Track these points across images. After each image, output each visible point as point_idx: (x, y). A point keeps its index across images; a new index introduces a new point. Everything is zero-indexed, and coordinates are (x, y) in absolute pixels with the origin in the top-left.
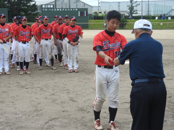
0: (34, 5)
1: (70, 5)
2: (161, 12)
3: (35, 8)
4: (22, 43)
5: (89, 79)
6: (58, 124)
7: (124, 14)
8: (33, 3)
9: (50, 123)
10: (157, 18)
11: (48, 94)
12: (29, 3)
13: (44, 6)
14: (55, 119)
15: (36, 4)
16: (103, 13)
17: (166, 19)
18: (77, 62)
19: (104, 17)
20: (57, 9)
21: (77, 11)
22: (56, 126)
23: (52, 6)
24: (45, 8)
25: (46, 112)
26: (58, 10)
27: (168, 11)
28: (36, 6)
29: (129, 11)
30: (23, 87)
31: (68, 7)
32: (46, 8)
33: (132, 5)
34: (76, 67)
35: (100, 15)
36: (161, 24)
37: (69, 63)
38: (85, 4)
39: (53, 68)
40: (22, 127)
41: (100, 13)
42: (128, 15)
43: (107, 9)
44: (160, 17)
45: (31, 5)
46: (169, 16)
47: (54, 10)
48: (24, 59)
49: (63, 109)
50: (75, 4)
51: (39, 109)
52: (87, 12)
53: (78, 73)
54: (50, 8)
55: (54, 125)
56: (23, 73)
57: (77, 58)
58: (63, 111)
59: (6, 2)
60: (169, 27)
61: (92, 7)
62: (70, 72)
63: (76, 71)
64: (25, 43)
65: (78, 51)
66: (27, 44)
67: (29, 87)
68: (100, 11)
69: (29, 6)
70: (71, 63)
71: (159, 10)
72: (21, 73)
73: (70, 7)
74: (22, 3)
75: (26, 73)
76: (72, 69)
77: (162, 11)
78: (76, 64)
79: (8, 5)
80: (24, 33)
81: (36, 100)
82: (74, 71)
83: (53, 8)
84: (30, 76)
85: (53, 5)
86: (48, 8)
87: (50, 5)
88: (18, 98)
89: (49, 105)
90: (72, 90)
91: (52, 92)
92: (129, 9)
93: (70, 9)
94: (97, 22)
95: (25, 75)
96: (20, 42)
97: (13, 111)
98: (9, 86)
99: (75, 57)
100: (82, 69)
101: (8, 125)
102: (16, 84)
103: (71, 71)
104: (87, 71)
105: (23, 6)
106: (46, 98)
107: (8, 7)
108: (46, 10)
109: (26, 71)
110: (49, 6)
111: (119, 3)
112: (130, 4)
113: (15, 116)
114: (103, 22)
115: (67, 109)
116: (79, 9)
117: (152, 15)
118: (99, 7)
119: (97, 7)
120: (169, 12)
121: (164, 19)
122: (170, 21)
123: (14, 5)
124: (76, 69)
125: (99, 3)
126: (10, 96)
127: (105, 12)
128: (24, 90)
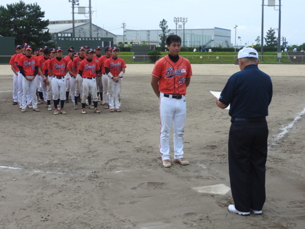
0: (47, 33)
1: (91, 33)
2: (198, 43)
3: (48, 37)
4: (57, 78)
5: (136, 119)
6: (120, 164)
7: (155, 46)
8: (46, 30)
9: (111, 163)
10: (195, 50)
11: (96, 135)
12: (41, 31)
13: (59, 35)
14: (114, 159)
15: (49, 32)
16: (129, 43)
17: (206, 52)
18: (119, 100)
19: (131, 48)
20: (75, 38)
21: (101, 41)
22: (119, 166)
23: (69, 35)
24: (61, 37)
25: (102, 153)
26: (77, 39)
27: (207, 42)
28: (49, 34)
29: (161, 41)
30: (64, 128)
31: (89, 36)
32: (63, 37)
33: (164, 35)
34: (118, 106)
35: (126, 46)
36: (201, 57)
37: (110, 101)
38: (107, 33)
39: (91, 107)
40: (81, 168)
41: (126, 43)
42: (159, 46)
43: (133, 39)
44: (199, 49)
45: (43, 34)
46: (210, 48)
47: (72, 39)
48: (59, 97)
49: (120, 150)
50: (96, 33)
51: (93, 150)
52: (112, 43)
53: (120, 113)
54: (68, 37)
55: (116, 166)
56: (57, 113)
57: (119, 96)
58: (121, 152)
59: (12, 30)
60: (210, 60)
61: (116, 36)
62: (112, 112)
63: (118, 111)
64: (60, 78)
65: (121, 87)
66: (63, 79)
67: (71, 127)
68: (125, 41)
69: (41, 34)
70: (113, 102)
71: (196, 41)
72: (55, 113)
73: (91, 35)
74: (32, 31)
75: (61, 113)
76: (114, 108)
77: (200, 42)
78: (118, 102)
79: (14, 32)
80: (59, 66)
81: (85, 141)
82: (116, 111)
83: (71, 37)
84: (67, 116)
85: (71, 34)
86: (65, 37)
87: (68, 33)
88: (64, 140)
89: (102, 146)
90: (121, 130)
91: (100, 133)
92: (161, 39)
93: (92, 38)
94: (124, 54)
95: (60, 115)
96: (54, 77)
97: (64, 152)
98: (47, 127)
99: (117, 95)
100: (124, 109)
101: (65, 166)
102: (54, 125)
103: (113, 110)
104: (130, 110)
105: (34, 34)
106: (96, 139)
107: (14, 35)
108: (63, 39)
109: (61, 111)
110: (66, 35)
111: (149, 31)
112: (162, 32)
113: (68, 157)
114: (132, 54)
115: (124, 149)
116: (102, 39)
117: (188, 46)
118: (124, 36)
119: (122, 36)
120: (208, 44)
121: (203, 51)
122: (210, 53)
123: (22, 34)
124: (118, 108)
125: (124, 32)
126: (54, 137)
127: (131, 43)
128: (67, 131)
